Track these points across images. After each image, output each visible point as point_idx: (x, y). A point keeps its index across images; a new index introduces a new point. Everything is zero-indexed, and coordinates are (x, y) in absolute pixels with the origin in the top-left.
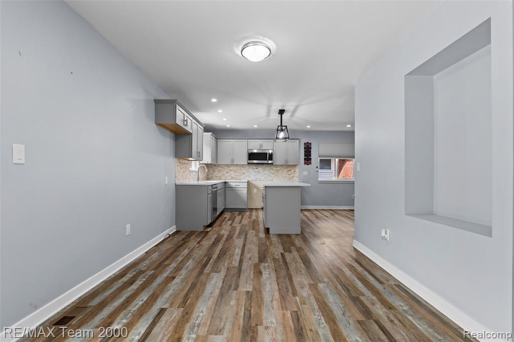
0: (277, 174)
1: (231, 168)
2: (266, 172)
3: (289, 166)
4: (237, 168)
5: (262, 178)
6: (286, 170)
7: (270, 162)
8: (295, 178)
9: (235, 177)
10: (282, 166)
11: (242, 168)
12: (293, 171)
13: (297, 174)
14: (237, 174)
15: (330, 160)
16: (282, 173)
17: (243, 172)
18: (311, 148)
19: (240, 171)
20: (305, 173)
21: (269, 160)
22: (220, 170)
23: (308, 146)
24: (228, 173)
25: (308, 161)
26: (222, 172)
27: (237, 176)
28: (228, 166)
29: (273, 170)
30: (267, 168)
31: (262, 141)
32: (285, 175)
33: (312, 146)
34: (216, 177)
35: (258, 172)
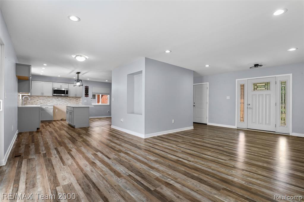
0: (70, 101)
1: (40, 98)
2: (63, 100)
3: (76, 97)
4: (44, 98)
5: (61, 103)
6: (75, 99)
7: (67, 95)
8: (80, 103)
9: (43, 103)
10: (73, 97)
11: (48, 98)
12: (79, 100)
13: (81, 102)
14: (44, 101)
15: (95, 95)
16: (73, 101)
17: (49, 100)
18: (88, 89)
19: (47, 100)
20: (85, 101)
21: (66, 94)
22: (32, 99)
23: (87, 88)
24: (38, 100)
25: (87, 95)
26: (34, 100)
27: (44, 102)
28: (38, 96)
29: (68, 99)
30: (64, 98)
31: (62, 84)
32: (74, 102)
33: (89, 88)
34: (29, 103)
35: (58, 100)
